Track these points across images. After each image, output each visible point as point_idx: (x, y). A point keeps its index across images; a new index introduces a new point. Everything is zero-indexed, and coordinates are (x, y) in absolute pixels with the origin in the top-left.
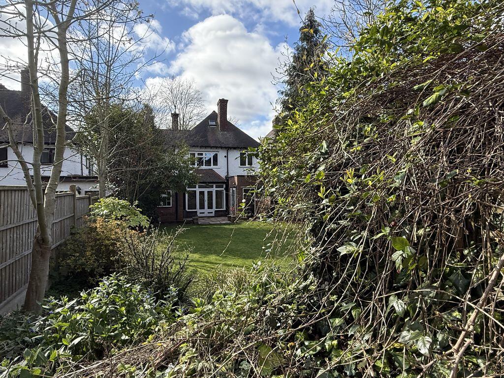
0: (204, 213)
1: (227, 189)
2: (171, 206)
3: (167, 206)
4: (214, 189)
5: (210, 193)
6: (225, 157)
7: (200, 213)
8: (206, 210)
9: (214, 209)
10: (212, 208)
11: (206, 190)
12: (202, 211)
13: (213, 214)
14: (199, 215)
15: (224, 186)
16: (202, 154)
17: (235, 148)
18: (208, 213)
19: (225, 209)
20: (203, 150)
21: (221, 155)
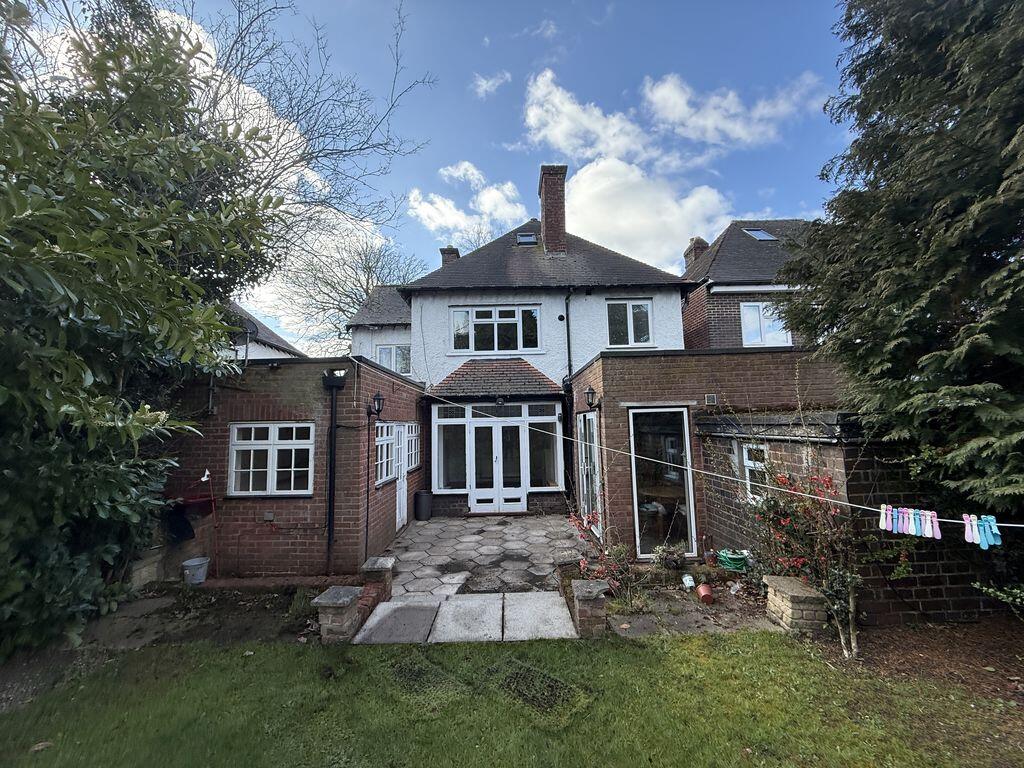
0: (491, 501)
1: (567, 421)
2: (310, 491)
3: (293, 492)
4: (524, 422)
5: (511, 435)
6: (561, 318)
7: (479, 501)
8: (498, 491)
9: (526, 487)
10: (517, 484)
11: (497, 424)
12: (485, 493)
13: (522, 507)
14: (475, 508)
15: (559, 409)
16: (488, 315)
17: (589, 290)
18: (507, 500)
19: (561, 487)
20: (493, 301)
21: (547, 312)
